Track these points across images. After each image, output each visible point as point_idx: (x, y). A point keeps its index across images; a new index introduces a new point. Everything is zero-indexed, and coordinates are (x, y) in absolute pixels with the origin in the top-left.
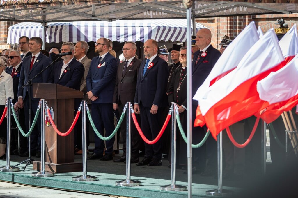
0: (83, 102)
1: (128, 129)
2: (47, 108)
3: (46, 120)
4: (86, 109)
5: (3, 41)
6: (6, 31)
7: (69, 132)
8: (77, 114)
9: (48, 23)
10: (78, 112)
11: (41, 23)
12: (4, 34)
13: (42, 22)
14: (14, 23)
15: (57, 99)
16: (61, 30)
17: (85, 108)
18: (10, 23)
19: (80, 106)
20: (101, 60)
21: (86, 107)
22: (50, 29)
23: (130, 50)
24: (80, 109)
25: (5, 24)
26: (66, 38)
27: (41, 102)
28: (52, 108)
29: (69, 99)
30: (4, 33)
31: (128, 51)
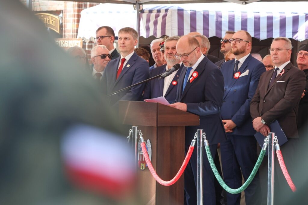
0: (199, 132)
1: (270, 177)
2: (141, 141)
3: (138, 160)
4: (204, 143)
5: (71, 34)
6: (76, 18)
7: (176, 179)
8: (189, 152)
9: (143, 5)
10: (190, 148)
11: (132, 5)
12: (72, 23)
13: (134, 4)
14: (88, 6)
15: (157, 127)
16: (165, 16)
17: (201, 140)
18: (82, 5)
19: (193, 139)
20: (239, 66)
21: (203, 139)
22: (147, 15)
23: (283, 51)
24: (194, 143)
25: (74, 6)
26: (172, 31)
27: (132, 130)
28: (148, 140)
29: (176, 127)
30: (72, 21)
31: (279, 52)
